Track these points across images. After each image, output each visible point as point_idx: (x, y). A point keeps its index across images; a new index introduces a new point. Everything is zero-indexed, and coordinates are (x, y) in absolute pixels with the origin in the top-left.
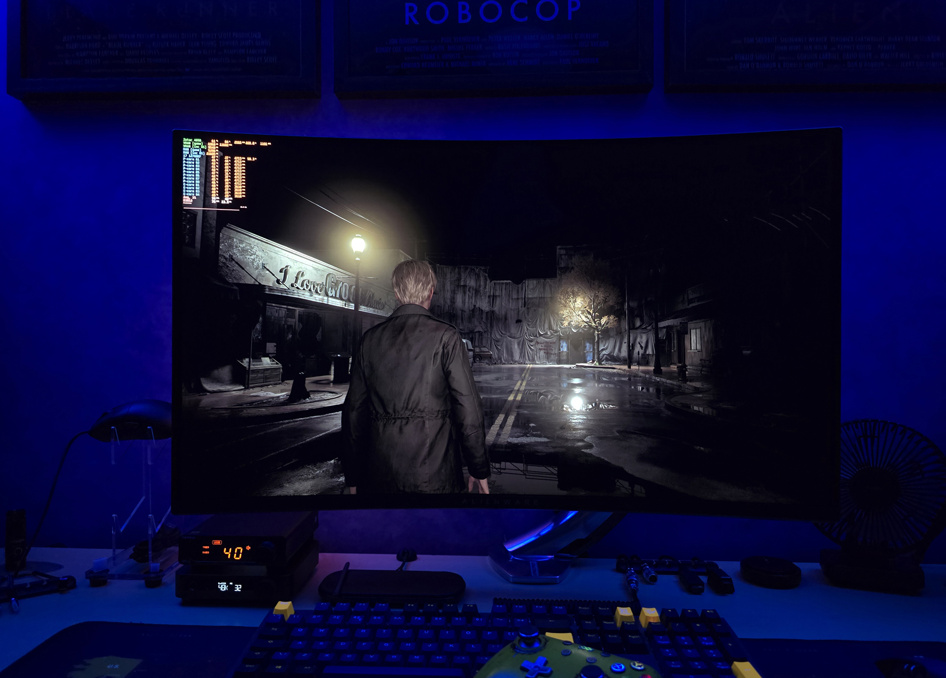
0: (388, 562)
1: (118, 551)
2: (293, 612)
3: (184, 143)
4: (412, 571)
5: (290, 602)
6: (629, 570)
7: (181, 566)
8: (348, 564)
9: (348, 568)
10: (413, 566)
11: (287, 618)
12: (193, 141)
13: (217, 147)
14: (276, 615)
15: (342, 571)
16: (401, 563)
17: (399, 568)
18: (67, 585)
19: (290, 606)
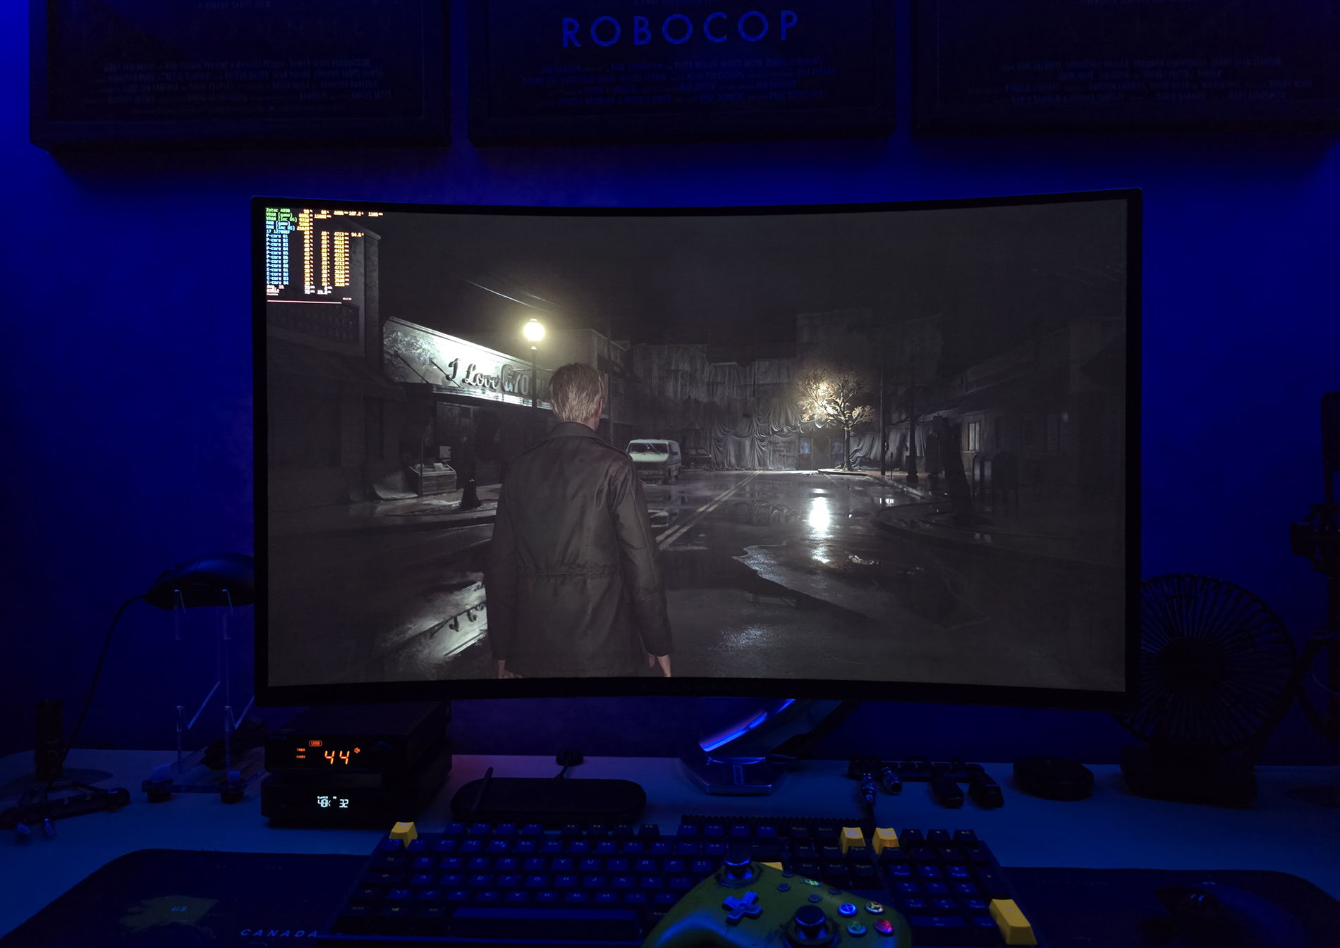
0: (543, 767)
1: (186, 754)
2: (415, 836)
3: (267, 214)
4: (575, 780)
5: (412, 823)
6: (864, 776)
7: (267, 774)
8: (490, 770)
9: (491, 775)
10: (578, 773)
11: (407, 844)
12: (279, 211)
13: (311, 220)
14: (393, 840)
15: (482, 780)
16: (562, 767)
17: (558, 776)
18: (116, 800)
19: (412, 827)
